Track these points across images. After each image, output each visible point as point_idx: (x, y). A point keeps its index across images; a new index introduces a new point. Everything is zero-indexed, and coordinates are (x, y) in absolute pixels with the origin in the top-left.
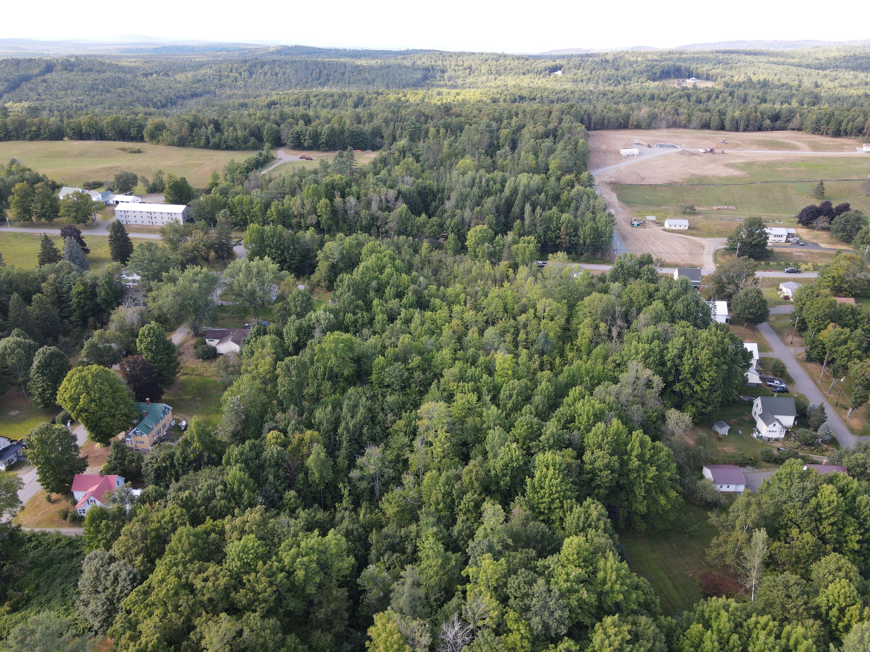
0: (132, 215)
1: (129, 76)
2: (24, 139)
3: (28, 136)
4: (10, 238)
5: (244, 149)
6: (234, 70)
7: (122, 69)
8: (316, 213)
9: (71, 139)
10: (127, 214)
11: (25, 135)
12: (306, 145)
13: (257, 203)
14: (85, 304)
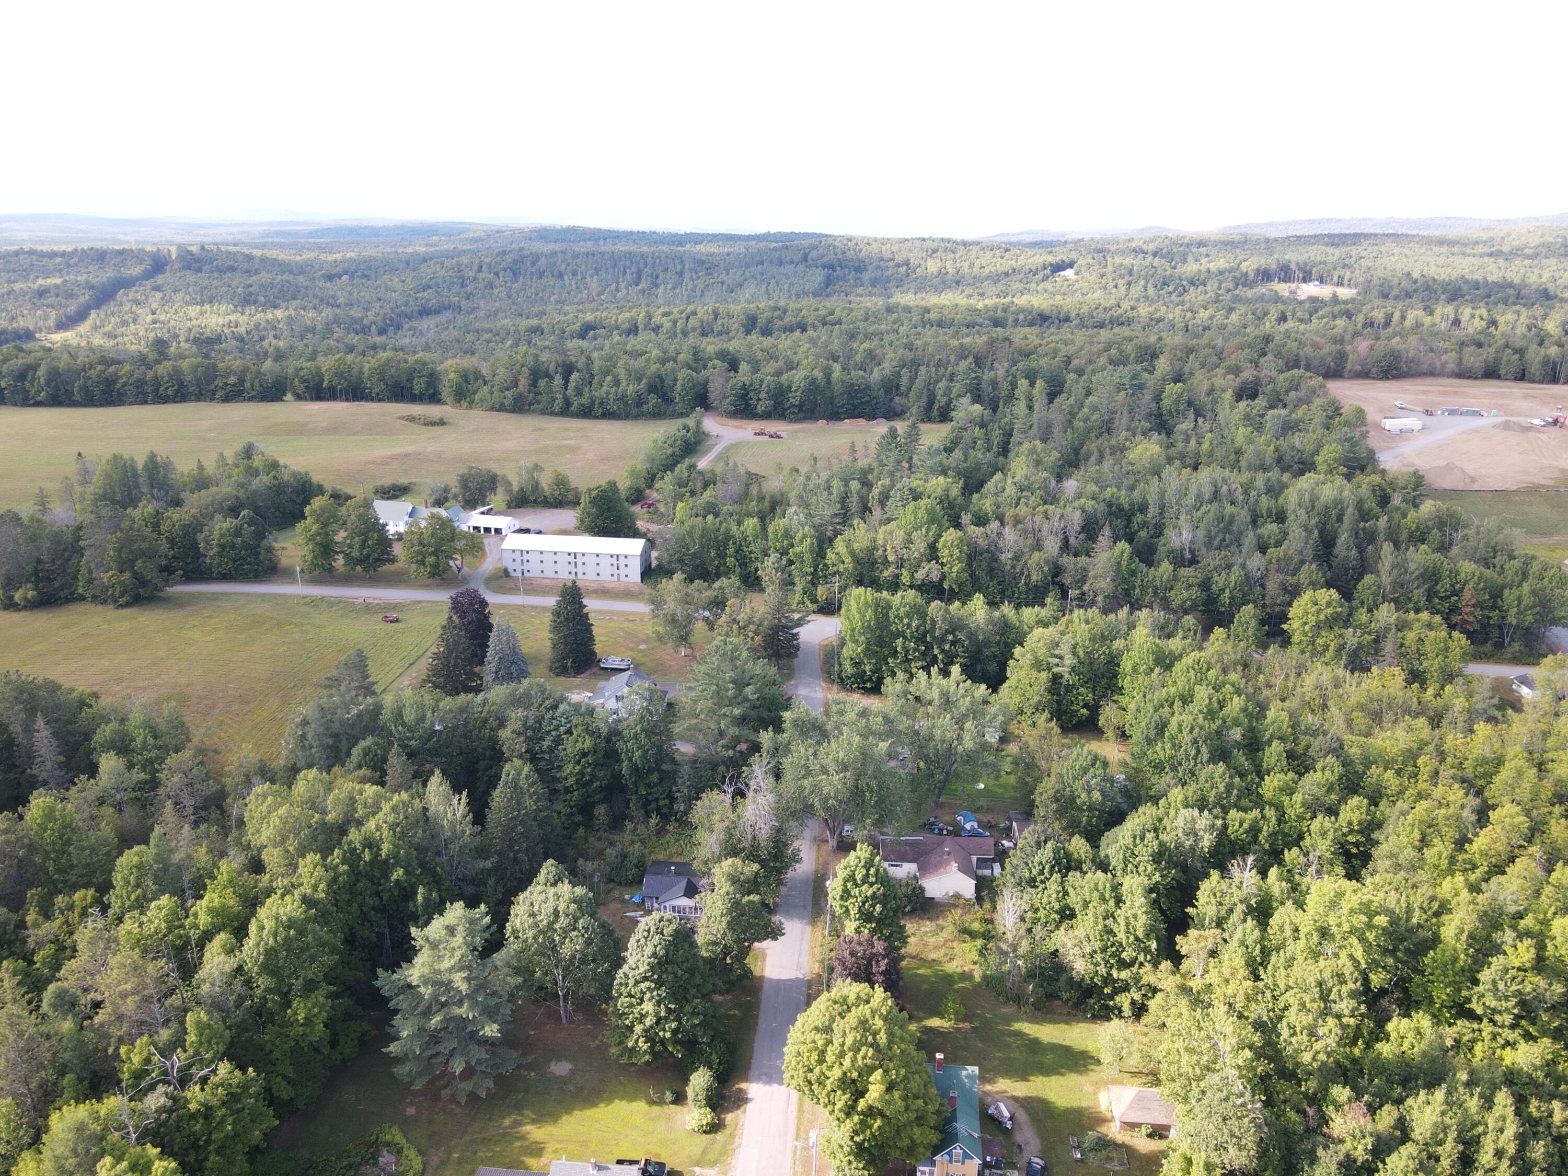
0: (534, 559)
1: (301, 279)
2: (212, 400)
3: (220, 394)
4: (305, 609)
5: (638, 417)
6: (485, 268)
7: (284, 267)
8: (937, 558)
9: (299, 397)
10: (526, 557)
11: (213, 393)
12: (760, 408)
13: (804, 537)
14: (593, 776)
